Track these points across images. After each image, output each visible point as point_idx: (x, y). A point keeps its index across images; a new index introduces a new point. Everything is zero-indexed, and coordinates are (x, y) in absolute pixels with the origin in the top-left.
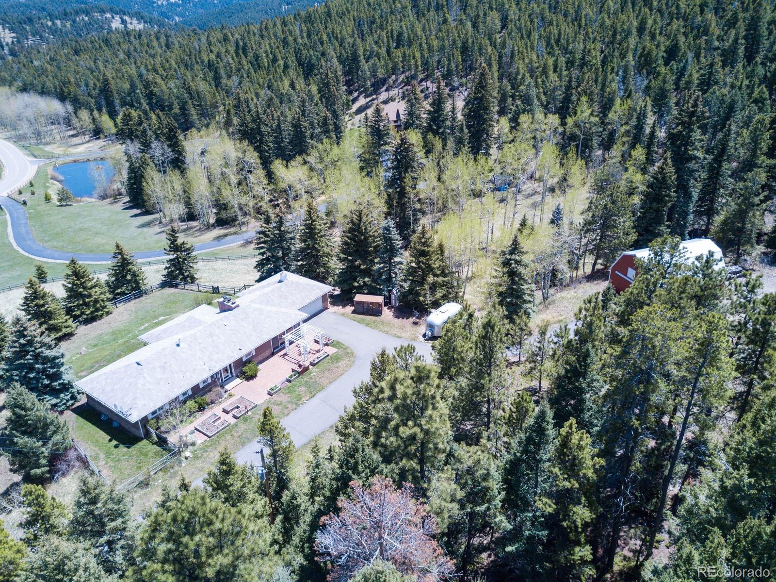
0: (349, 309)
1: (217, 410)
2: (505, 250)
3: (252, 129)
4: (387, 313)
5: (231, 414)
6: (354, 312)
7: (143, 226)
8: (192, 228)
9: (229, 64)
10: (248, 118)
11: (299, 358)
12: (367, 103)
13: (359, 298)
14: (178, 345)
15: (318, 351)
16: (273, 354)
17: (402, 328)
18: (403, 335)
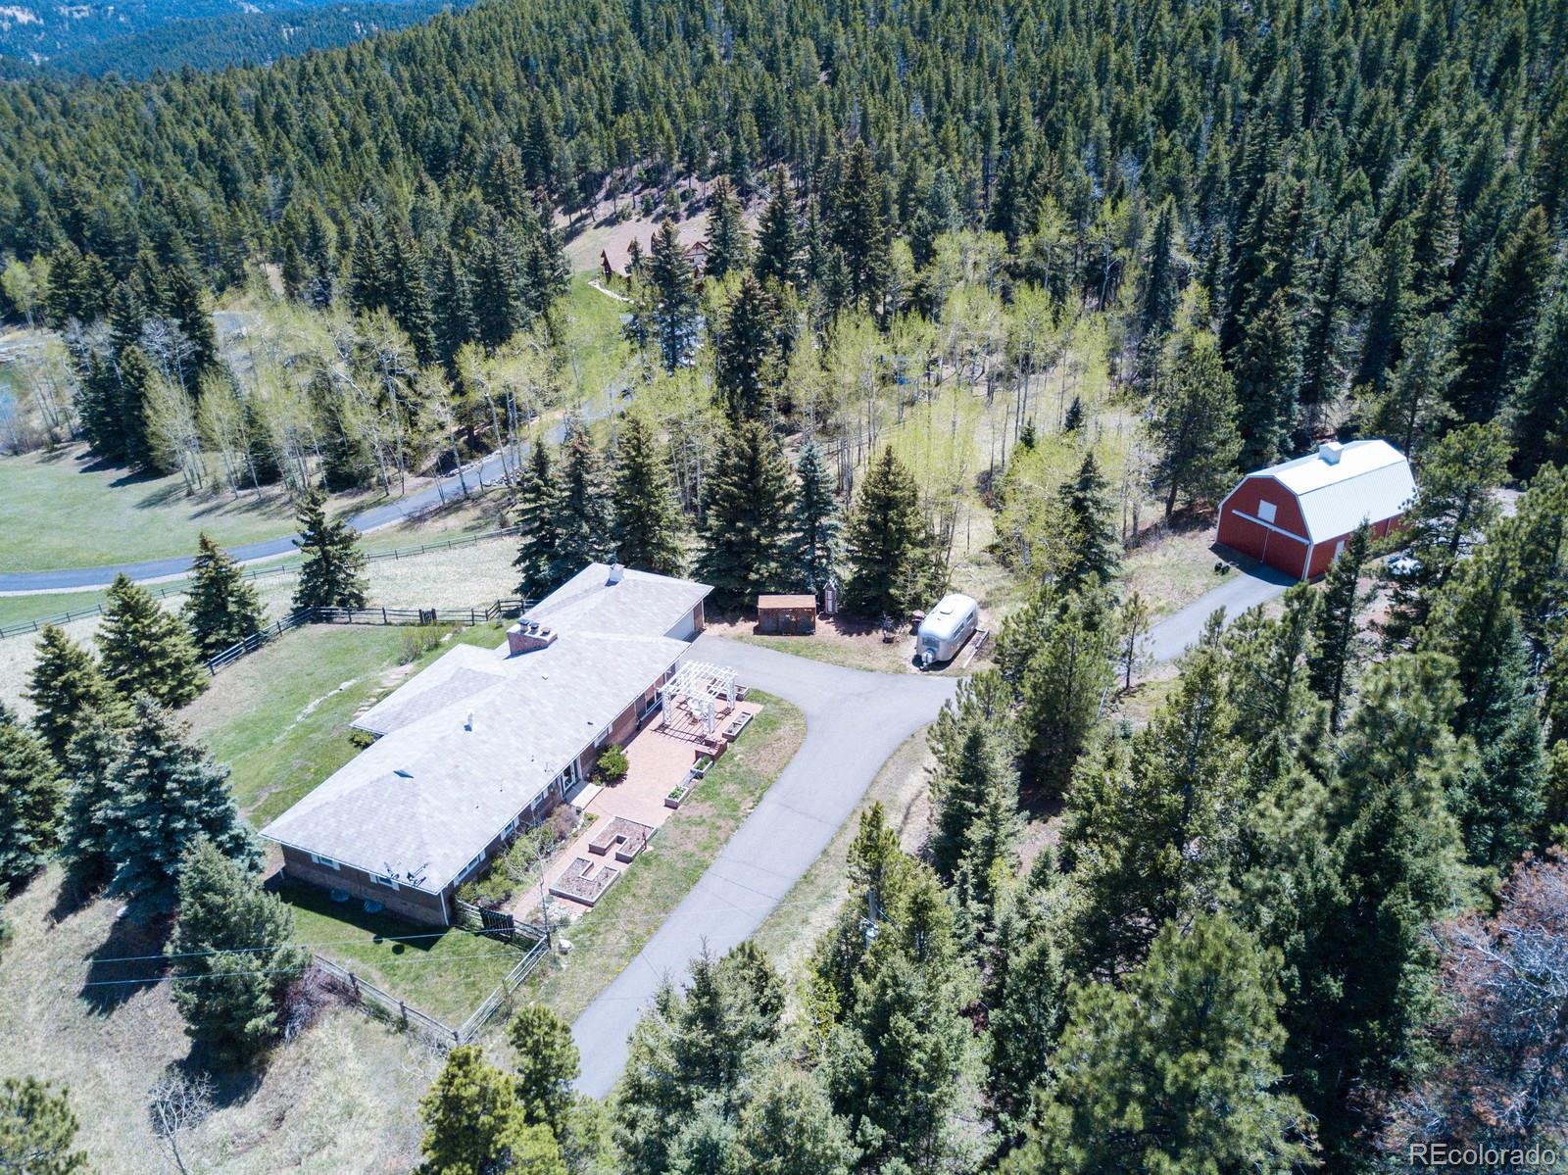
0: (746, 627)
1: (578, 848)
2: (1069, 481)
3: (387, 284)
4: (825, 629)
5: (611, 854)
6: (757, 631)
7: (150, 503)
8: (271, 499)
9: (249, 151)
10: (378, 261)
11: (698, 730)
12: (572, 225)
13: (765, 602)
14: (468, 728)
15: (727, 712)
16: (639, 729)
17: (867, 652)
18: (875, 665)
